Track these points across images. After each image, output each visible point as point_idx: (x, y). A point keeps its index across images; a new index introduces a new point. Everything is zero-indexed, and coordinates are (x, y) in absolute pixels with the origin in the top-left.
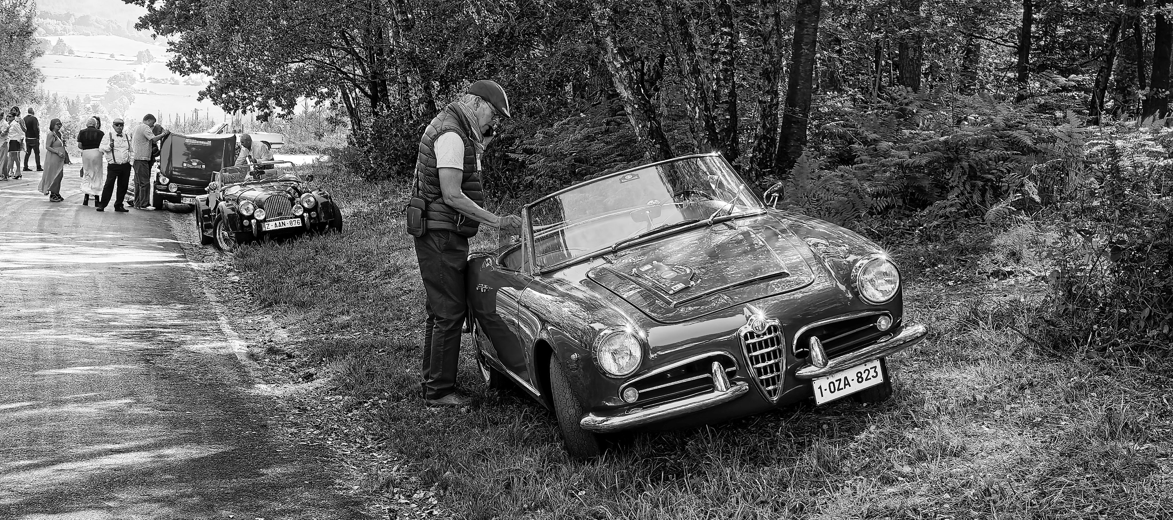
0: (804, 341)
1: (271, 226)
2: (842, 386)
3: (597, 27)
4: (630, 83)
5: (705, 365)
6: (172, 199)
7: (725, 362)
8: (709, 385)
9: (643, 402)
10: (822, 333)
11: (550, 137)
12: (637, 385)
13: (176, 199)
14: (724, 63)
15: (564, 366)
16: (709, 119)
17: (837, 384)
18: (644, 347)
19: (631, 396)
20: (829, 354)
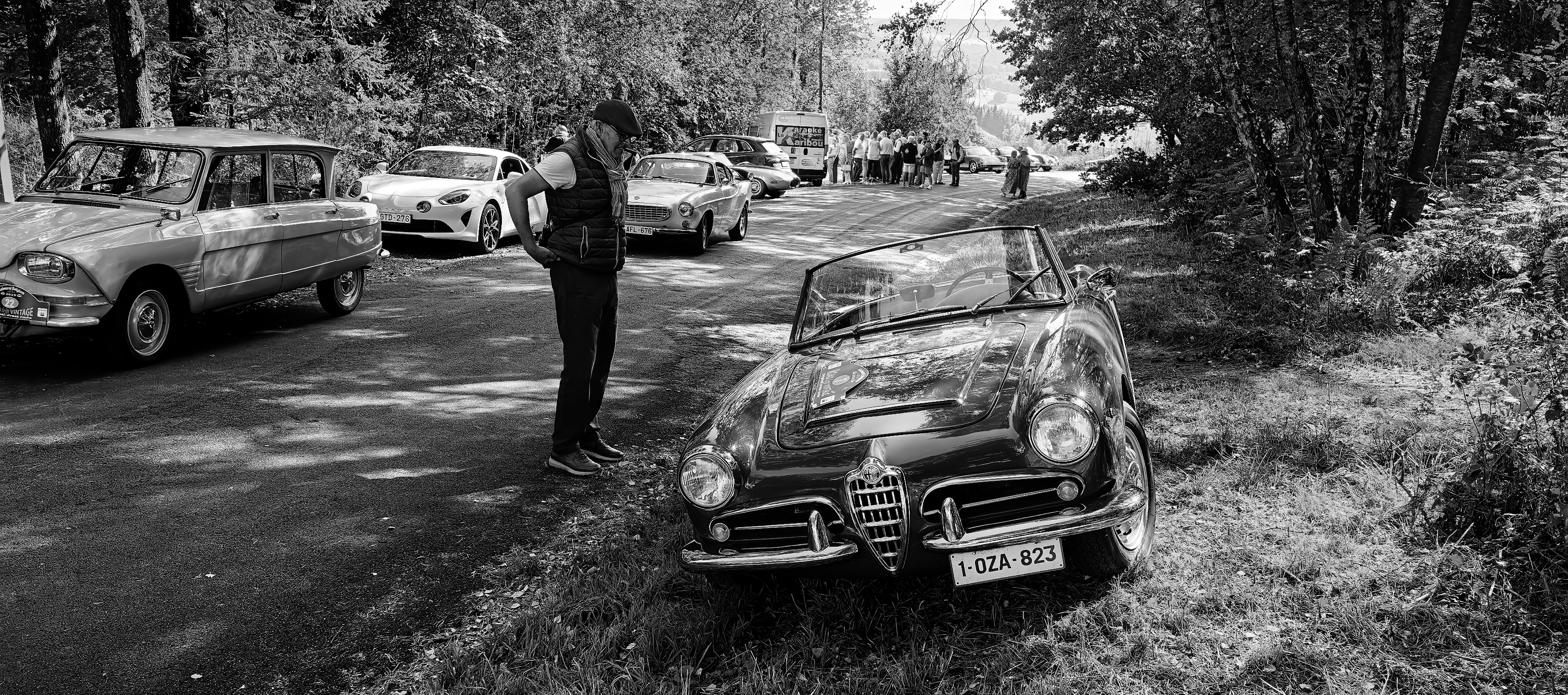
0: (935, 502)
2: (997, 564)
4: (1251, 134)
5: (799, 513)
7: (826, 513)
8: (803, 539)
9: (738, 544)
10: (962, 495)
12: (730, 522)
14: (1355, 118)
17: (988, 563)
19: (721, 533)
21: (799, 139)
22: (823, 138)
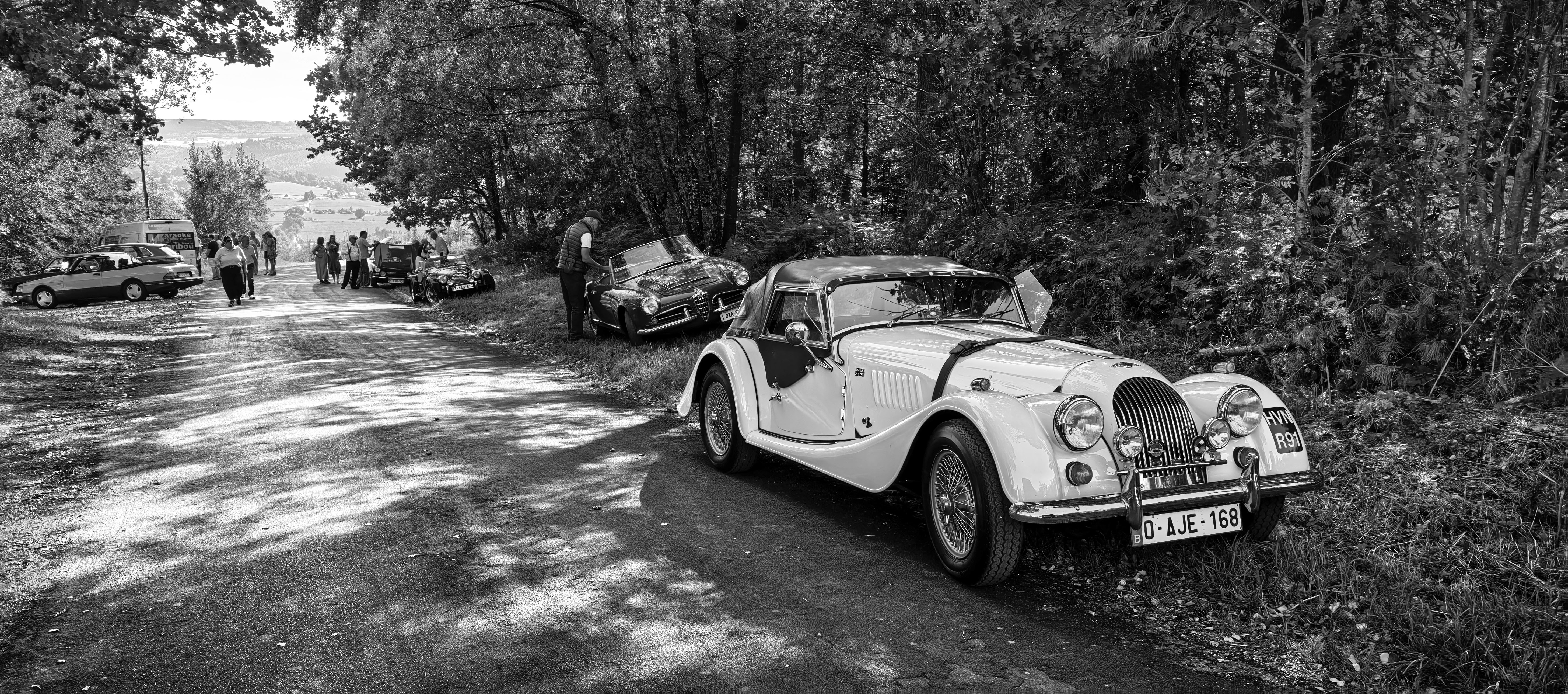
0: (716, 299)
1: (457, 289)
3: (631, 180)
5: (681, 309)
6: (381, 281)
7: (688, 308)
8: (683, 316)
9: (659, 324)
10: (722, 297)
11: (608, 236)
12: (657, 318)
13: (386, 281)
15: (630, 316)
16: (688, 224)
18: (659, 304)
19: (655, 321)
20: (725, 304)
21: (170, 243)
22: (193, 241)
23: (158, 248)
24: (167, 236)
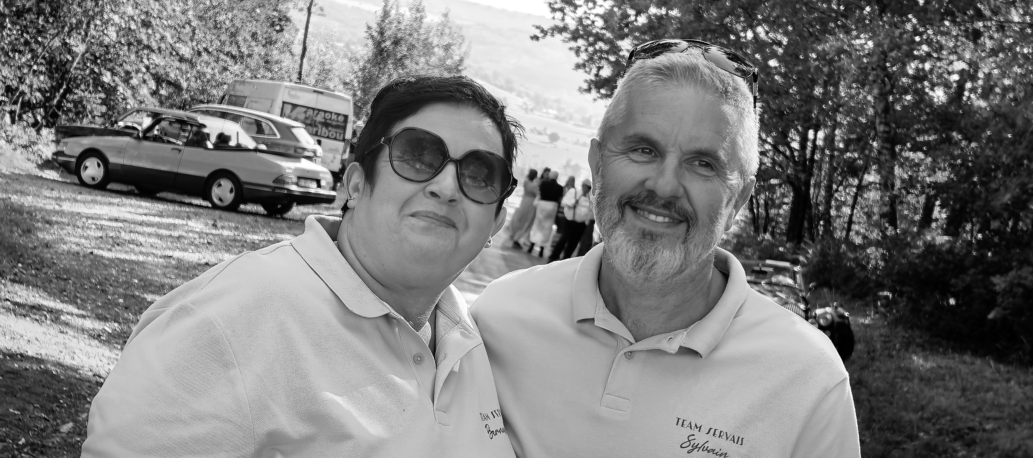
21: (310, 124)
22: (344, 128)
23: (289, 128)
24: (310, 112)
